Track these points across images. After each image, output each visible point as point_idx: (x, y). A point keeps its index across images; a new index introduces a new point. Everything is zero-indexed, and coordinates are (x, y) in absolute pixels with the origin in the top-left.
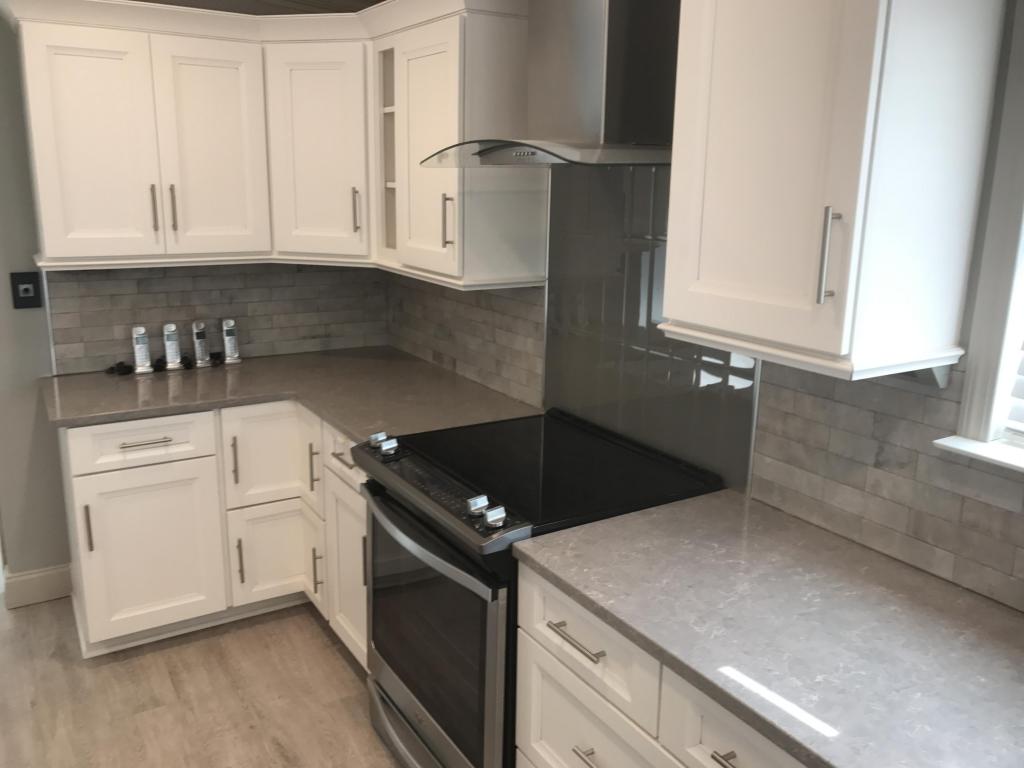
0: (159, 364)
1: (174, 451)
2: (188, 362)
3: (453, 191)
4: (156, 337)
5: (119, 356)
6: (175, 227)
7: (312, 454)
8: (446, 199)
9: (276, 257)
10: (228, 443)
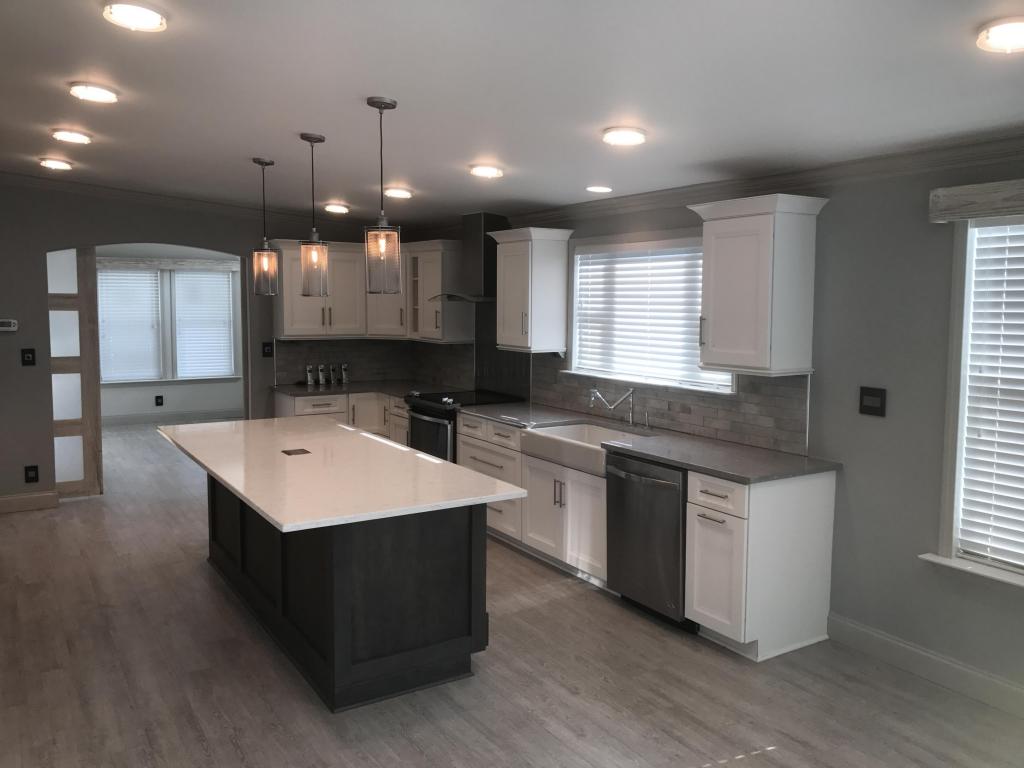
0: (317, 382)
1: (332, 409)
2: (328, 381)
3: (439, 309)
4: (315, 371)
5: (301, 379)
6: (330, 324)
7: (385, 410)
8: (437, 312)
9: (368, 337)
10: (351, 408)
